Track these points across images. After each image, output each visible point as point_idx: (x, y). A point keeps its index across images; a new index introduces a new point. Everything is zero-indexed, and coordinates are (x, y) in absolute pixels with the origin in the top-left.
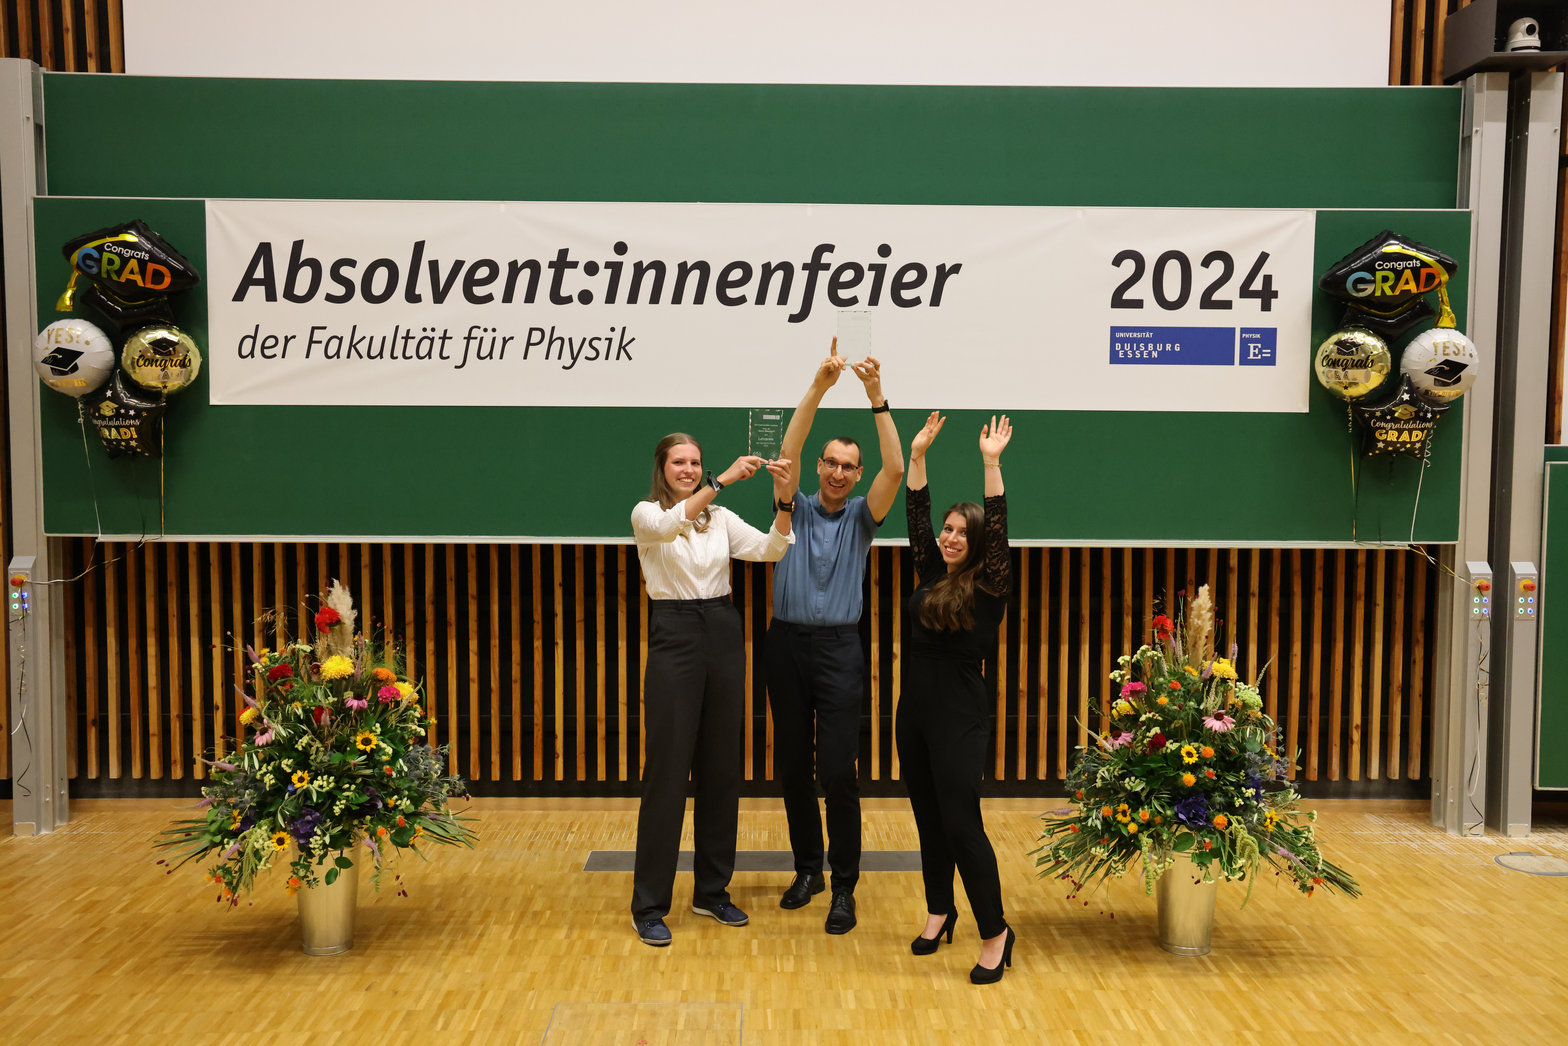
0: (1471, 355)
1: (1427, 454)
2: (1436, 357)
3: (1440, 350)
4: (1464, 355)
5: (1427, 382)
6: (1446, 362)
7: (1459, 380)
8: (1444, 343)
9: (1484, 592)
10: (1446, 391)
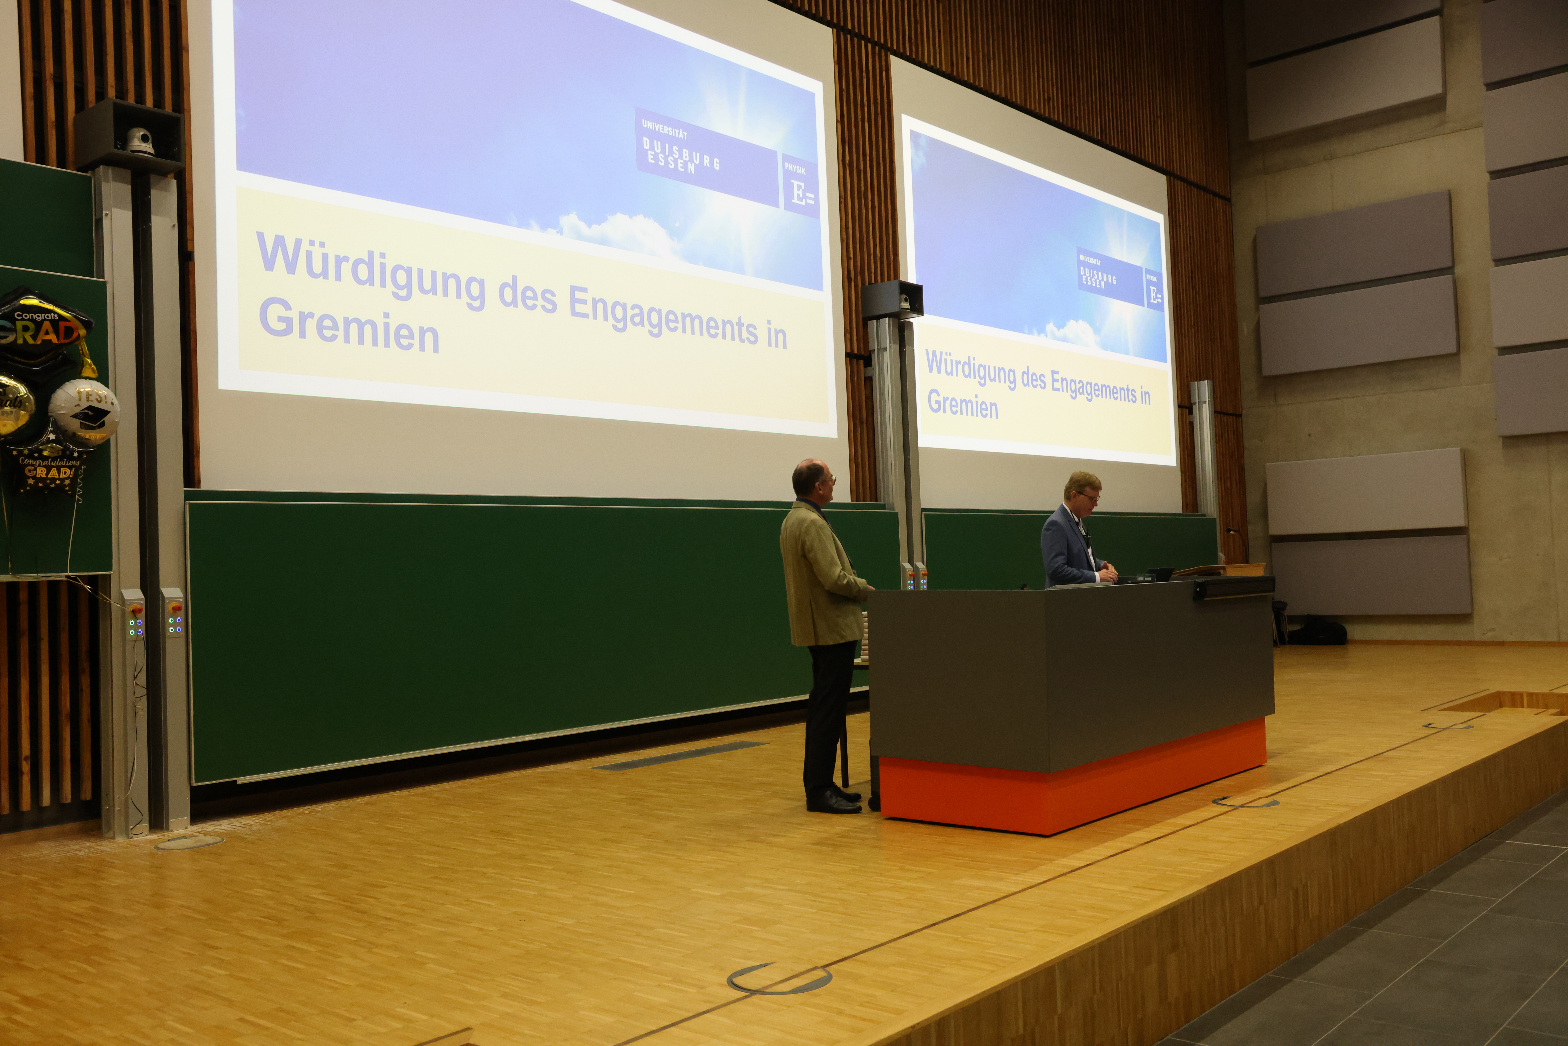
0: (112, 403)
1: (79, 491)
2: (80, 403)
3: (84, 397)
4: (106, 402)
5: (74, 425)
6: (90, 408)
7: (103, 424)
8: (88, 392)
9: (139, 615)
10: (92, 434)
